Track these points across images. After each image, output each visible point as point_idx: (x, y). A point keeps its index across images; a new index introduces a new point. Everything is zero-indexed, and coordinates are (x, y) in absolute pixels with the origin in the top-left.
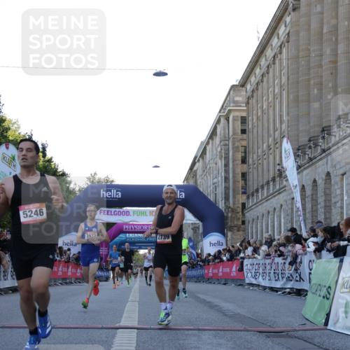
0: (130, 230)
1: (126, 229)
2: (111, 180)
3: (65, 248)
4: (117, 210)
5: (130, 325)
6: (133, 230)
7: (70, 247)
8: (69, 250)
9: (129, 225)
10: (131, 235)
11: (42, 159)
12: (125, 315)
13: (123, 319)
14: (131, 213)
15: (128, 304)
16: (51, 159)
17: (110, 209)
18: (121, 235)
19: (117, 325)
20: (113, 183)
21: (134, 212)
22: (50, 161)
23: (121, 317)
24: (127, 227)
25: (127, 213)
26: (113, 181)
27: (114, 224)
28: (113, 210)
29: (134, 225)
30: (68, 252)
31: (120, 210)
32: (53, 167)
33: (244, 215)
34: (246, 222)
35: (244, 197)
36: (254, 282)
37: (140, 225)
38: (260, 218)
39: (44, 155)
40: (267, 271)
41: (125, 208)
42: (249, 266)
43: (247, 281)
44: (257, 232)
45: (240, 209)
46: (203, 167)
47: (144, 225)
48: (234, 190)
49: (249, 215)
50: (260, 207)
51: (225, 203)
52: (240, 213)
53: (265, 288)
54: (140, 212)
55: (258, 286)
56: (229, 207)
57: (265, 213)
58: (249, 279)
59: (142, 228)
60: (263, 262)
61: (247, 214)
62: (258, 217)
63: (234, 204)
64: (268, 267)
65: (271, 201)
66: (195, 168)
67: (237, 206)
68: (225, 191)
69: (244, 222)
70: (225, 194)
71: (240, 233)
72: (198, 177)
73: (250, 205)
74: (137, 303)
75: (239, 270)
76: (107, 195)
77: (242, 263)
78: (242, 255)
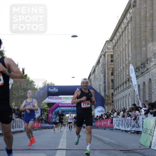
0: (62, 106)
1: (60, 105)
2: (53, 84)
4: (56, 97)
5: (63, 148)
6: (63, 106)
9: (62, 103)
10: (63, 108)
13: (59, 146)
14: (62, 98)
15: (62, 139)
16: (27, 75)
18: (58, 108)
19: (57, 148)
20: (54, 85)
21: (64, 98)
23: (59, 144)
25: (61, 98)
26: (54, 84)
27: (55, 103)
28: (54, 97)
29: (63, 103)
32: (27, 78)
33: (112, 98)
34: (114, 101)
35: (113, 90)
36: (118, 128)
37: (67, 103)
38: (120, 99)
39: (24, 73)
40: (124, 123)
41: (60, 96)
42: (115, 121)
43: (115, 128)
44: (119, 106)
45: (111, 96)
46: (94, 77)
47: (68, 103)
48: (108, 87)
49: (115, 98)
50: (120, 94)
51: (104, 93)
52: (111, 97)
53: (122, 131)
54: (66, 97)
55: (120, 130)
56: (106, 95)
57: (122, 97)
58: (115, 127)
59: (67, 105)
60: (121, 119)
61: (114, 98)
62: (119, 99)
63: (108, 93)
64: (124, 121)
65: (125, 92)
66: (90, 78)
67: (109, 94)
68: (104, 88)
69: (113, 102)
70: (104, 89)
71: (111, 106)
72: (92, 82)
73: (116, 94)
74: (66, 138)
75: (111, 123)
76: (52, 90)
77: (112, 120)
78: (112, 116)
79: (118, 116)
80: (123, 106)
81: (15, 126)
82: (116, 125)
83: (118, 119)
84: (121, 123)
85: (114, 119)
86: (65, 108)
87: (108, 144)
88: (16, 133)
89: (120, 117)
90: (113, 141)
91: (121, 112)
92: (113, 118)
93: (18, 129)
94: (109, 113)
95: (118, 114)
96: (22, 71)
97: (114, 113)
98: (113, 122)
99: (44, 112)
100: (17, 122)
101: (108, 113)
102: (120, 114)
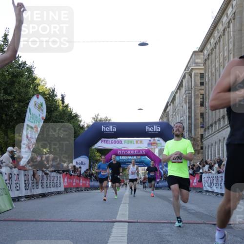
0: (122, 154)
1: (119, 153)
2: (109, 119)
3: (78, 166)
4: (114, 140)
5: (123, 220)
6: (124, 154)
7: (81, 166)
8: (80, 168)
9: (122, 150)
10: (123, 157)
11: (62, 105)
12: (119, 213)
13: (118, 216)
14: (123, 142)
15: (122, 205)
16: (68, 105)
17: (108, 139)
19: (114, 220)
20: (111, 121)
21: (125, 141)
22: (67, 106)
23: (117, 214)
24: (120, 151)
25: (120, 142)
26: (110, 120)
27: (111, 150)
28: (110, 140)
29: (124, 150)
30: (80, 169)
31: (115, 140)
32: (69, 110)
33: (202, 142)
34: (204, 148)
35: (203, 130)
36: (210, 189)
37: (129, 150)
38: (214, 145)
39: (63, 102)
40: (219, 182)
41: (119, 139)
42: (206, 178)
43: (205, 189)
44: (212, 154)
45: (199, 139)
46: (173, 109)
47: (132, 150)
48: (195, 125)
49: (206, 143)
50: (214, 137)
51: (189, 134)
52: (200, 142)
53: (217, 194)
54: (129, 141)
55: (213, 192)
56: (192, 137)
57: (217, 141)
58: (206, 187)
59: (131, 152)
60: (216, 175)
61: (204, 142)
62: (212, 144)
63: (195, 135)
64: (220, 179)
65: (222, 132)
66: (167, 110)
67: (197, 136)
68: (189, 126)
69: (202, 148)
70: (189, 128)
71: (200, 155)
72: (170, 116)
73: (207, 135)
74: (128, 204)
75: (199, 182)
76: (106, 129)
77: (201, 177)
78: (201, 171)
79: (211, 171)
80: (219, 155)
81: (50, 185)
82: (206, 185)
83: (210, 175)
84: (215, 182)
85: (204, 175)
86: (127, 157)
87: (193, 214)
88: (51, 195)
89: (213, 172)
90: (201, 210)
91: (215, 164)
92: (202, 173)
93: (53, 190)
94: (196, 166)
95: (211, 167)
96: (61, 99)
97: (204, 166)
98: (203, 180)
99: (94, 163)
100: (52, 178)
101: (194, 165)
102: (214, 168)
